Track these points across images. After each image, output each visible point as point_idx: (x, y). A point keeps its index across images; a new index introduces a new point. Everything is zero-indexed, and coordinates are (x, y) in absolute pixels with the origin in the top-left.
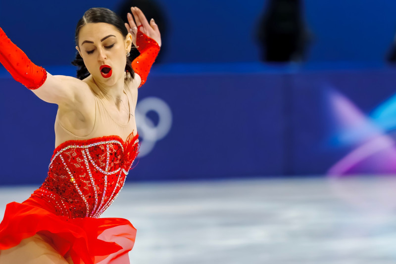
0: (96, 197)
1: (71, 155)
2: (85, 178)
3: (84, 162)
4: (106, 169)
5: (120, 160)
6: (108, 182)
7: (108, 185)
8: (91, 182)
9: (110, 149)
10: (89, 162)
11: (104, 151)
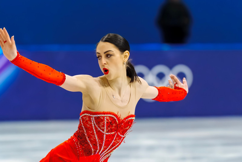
0: (98, 145)
1: (86, 119)
2: (91, 133)
3: (92, 124)
4: (105, 131)
5: (115, 127)
6: (106, 139)
7: (106, 140)
8: (95, 136)
9: (107, 120)
10: (94, 125)
11: (103, 120)
